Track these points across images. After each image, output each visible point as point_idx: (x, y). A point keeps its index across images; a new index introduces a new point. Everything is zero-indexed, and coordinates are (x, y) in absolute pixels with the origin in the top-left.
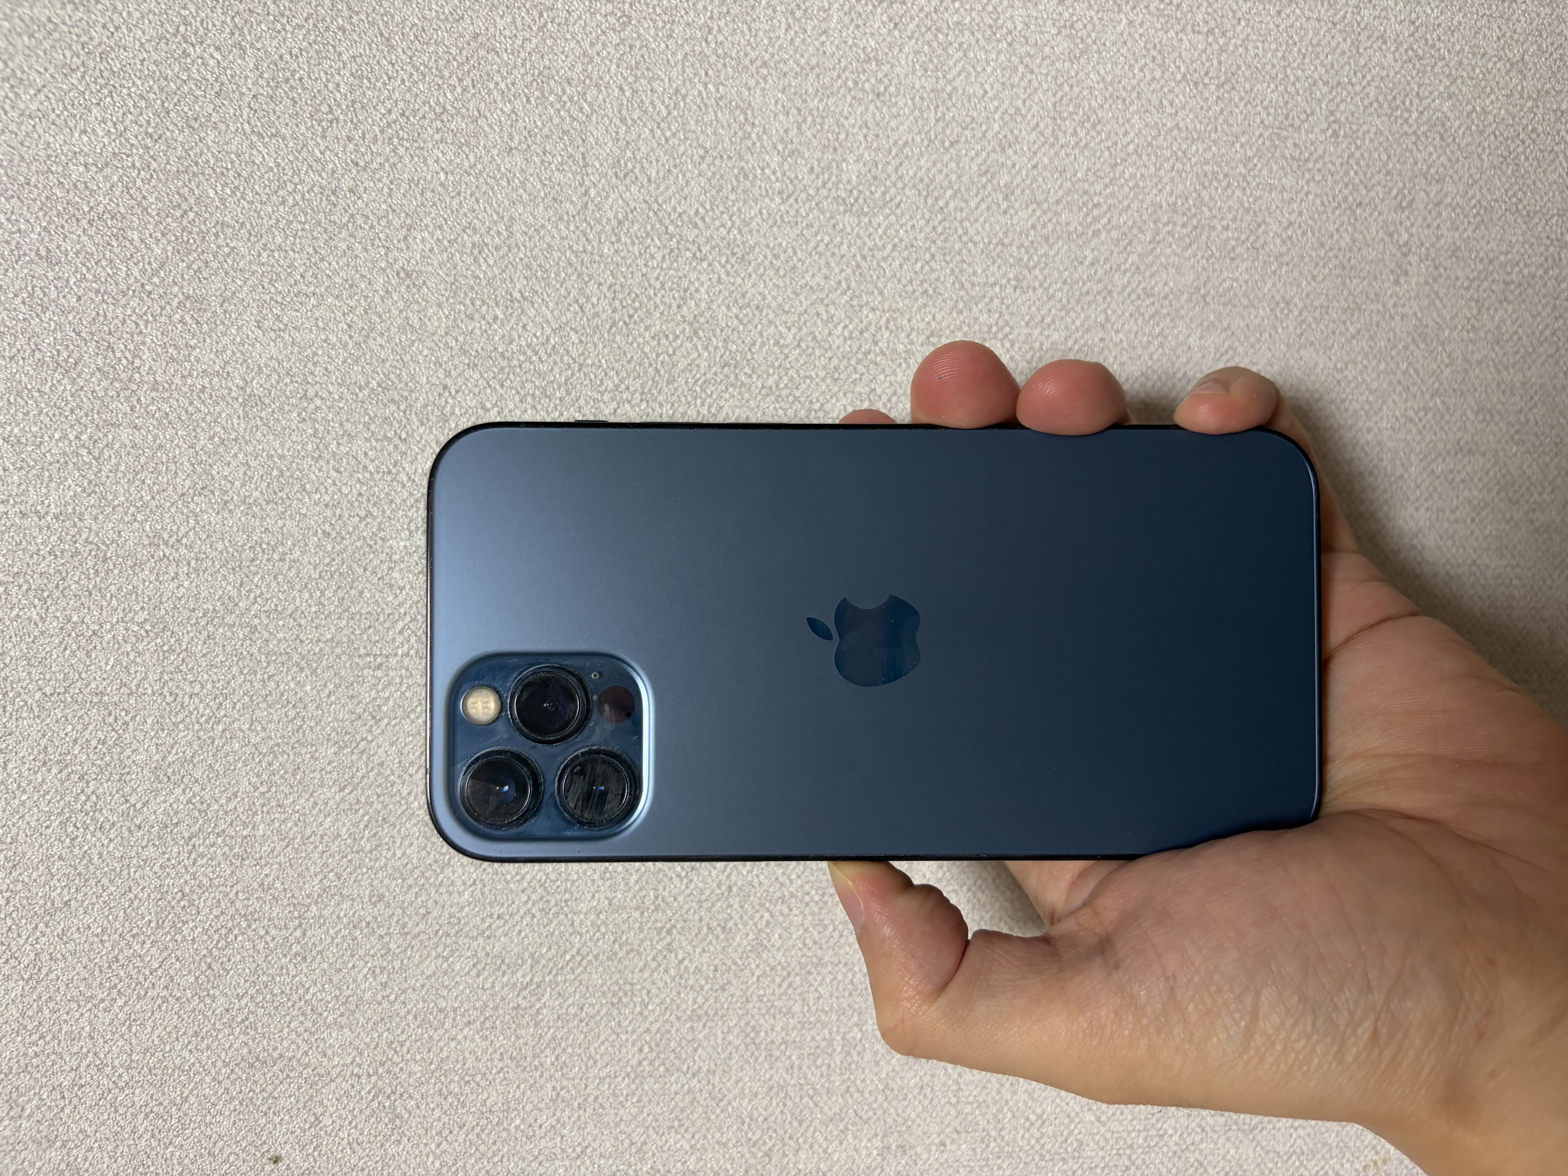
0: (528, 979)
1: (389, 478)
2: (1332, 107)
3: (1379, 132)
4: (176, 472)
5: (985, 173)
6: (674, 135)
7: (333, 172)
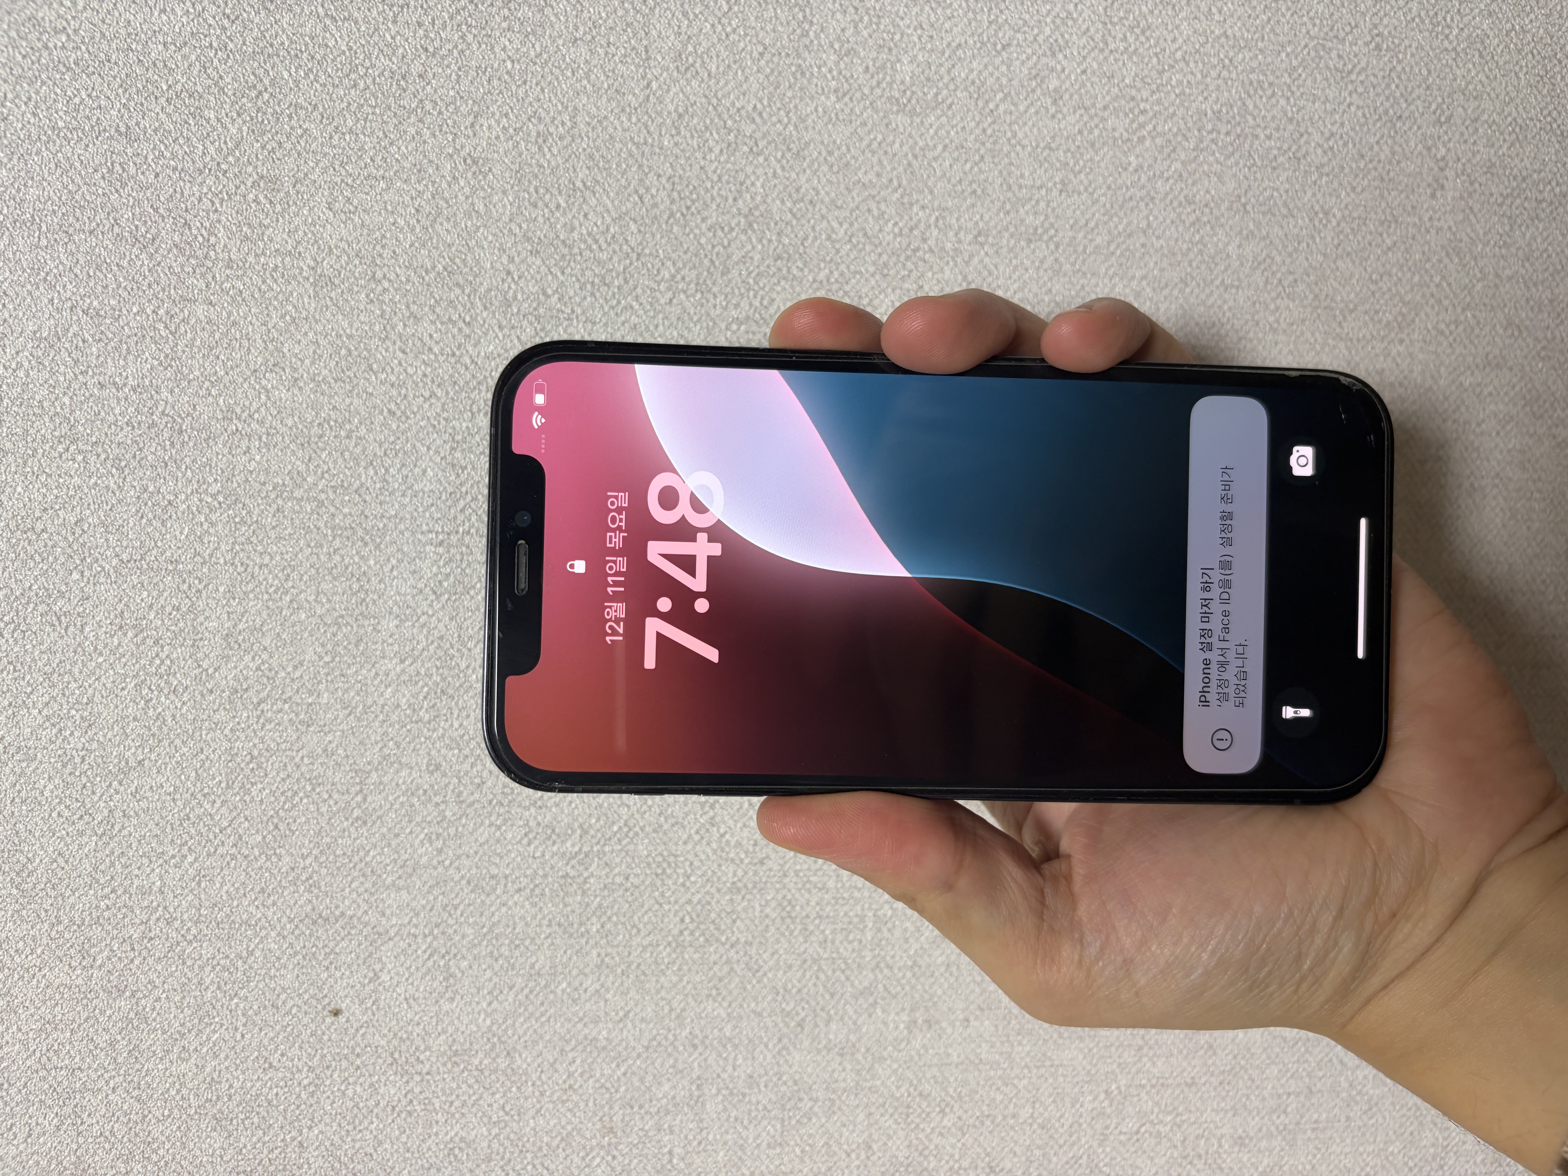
0: (577, 849)
1: (453, 360)
2: (1376, 20)
3: (1420, 47)
4: (249, 349)
5: (1035, 77)
6: (734, 31)
7: (403, 57)
